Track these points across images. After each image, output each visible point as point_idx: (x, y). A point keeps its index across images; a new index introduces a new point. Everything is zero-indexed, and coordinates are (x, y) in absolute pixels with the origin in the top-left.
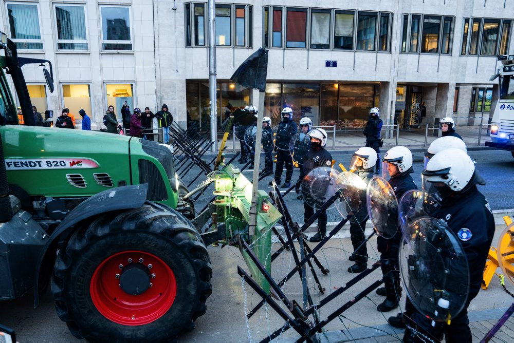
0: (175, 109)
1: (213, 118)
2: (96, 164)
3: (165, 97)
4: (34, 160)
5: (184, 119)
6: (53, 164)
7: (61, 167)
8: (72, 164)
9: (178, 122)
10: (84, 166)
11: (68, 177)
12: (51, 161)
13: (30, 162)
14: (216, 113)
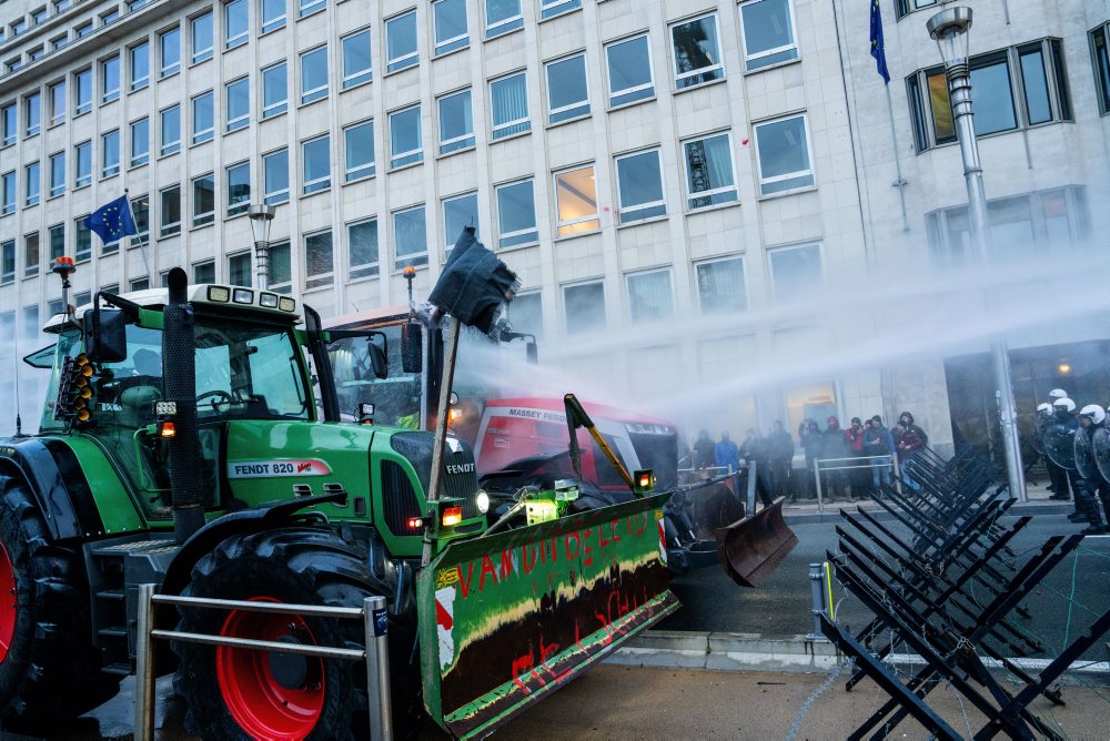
0: (926, 421)
1: (1008, 426)
2: (326, 468)
3: (903, 397)
4: (261, 464)
5: (948, 440)
6: (281, 468)
7: (288, 474)
8: (300, 469)
9: (934, 446)
10: (314, 471)
11: (295, 490)
12: (279, 464)
13: (258, 466)
14: (1014, 415)
